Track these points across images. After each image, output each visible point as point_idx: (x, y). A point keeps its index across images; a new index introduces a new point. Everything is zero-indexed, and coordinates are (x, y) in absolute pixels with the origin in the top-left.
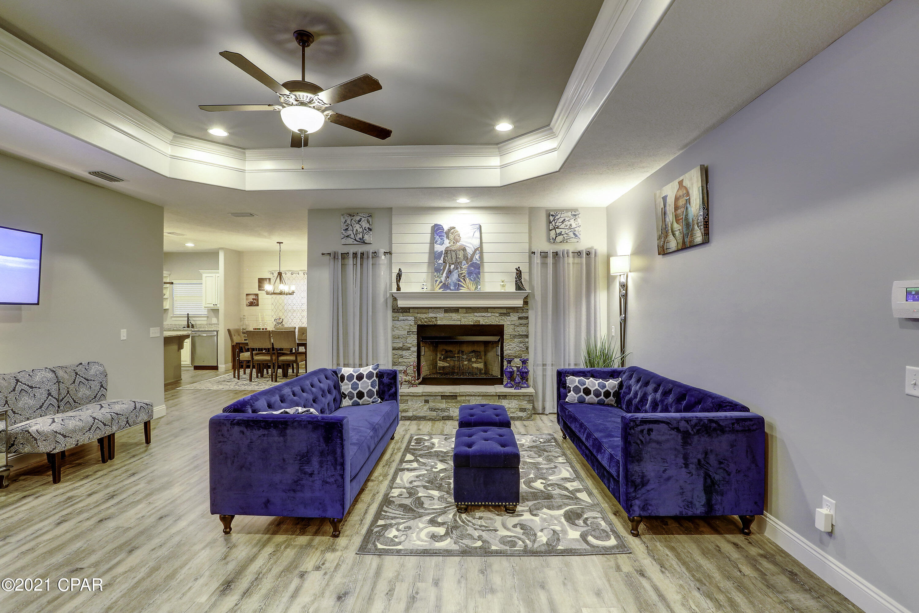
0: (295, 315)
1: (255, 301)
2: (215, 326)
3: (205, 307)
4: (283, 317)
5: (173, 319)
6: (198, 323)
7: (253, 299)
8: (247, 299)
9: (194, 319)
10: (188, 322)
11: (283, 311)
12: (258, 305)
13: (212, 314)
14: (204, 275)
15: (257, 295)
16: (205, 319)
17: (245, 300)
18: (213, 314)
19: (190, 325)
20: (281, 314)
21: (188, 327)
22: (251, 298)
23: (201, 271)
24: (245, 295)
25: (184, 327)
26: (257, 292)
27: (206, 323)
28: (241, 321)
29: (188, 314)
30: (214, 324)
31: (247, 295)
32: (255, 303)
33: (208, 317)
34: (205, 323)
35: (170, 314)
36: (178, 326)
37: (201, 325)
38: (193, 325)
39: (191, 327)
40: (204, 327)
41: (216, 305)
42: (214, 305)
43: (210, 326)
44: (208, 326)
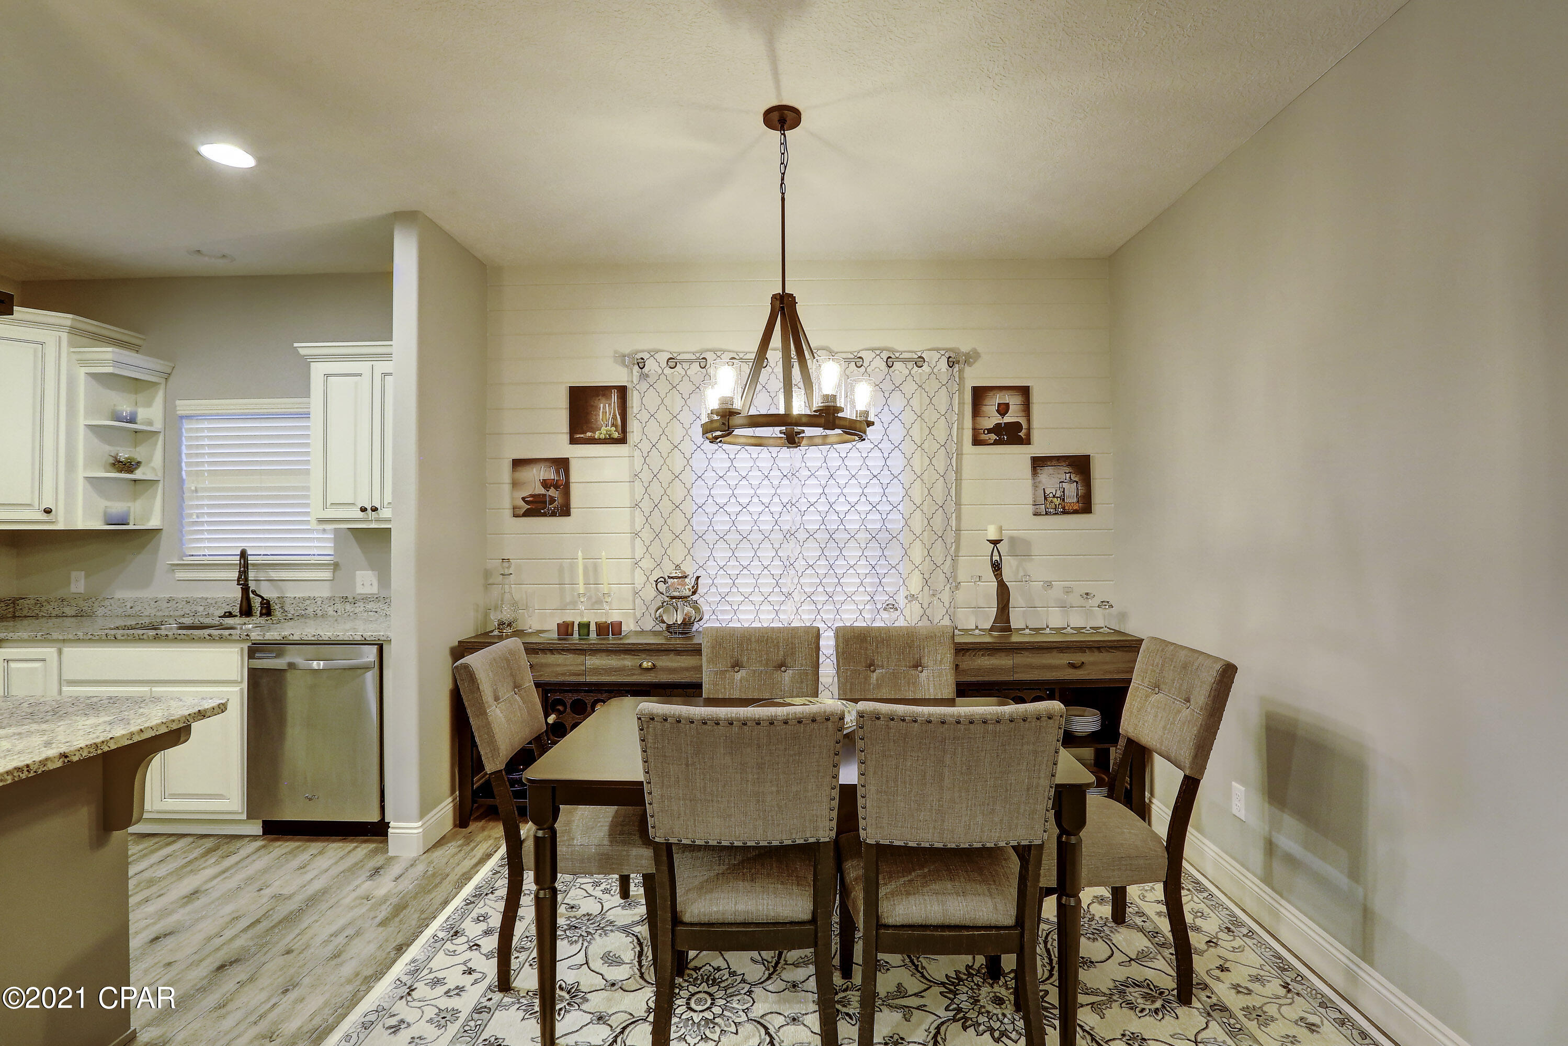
0: (745, 554)
1: (552, 492)
2: (370, 606)
3: (321, 521)
4: (690, 569)
5: (180, 575)
6: (292, 592)
7: (546, 484)
8: (515, 484)
9: (274, 575)
10: (246, 590)
11: (688, 537)
12: (565, 511)
13: (355, 550)
14: (318, 370)
15: (562, 464)
16: (327, 574)
17: (507, 488)
18: (358, 551)
19: (256, 603)
20: (678, 552)
21: (246, 611)
22: (534, 478)
23: (305, 348)
24: (507, 466)
25: (230, 615)
26: (561, 447)
28: (487, 586)
29: (243, 554)
30: (366, 599)
31: (518, 463)
32: (552, 500)
33: (336, 566)
34: (324, 592)
35: (166, 555)
36: (201, 609)
37: (308, 602)
38: (268, 602)
39: (261, 615)
40: (320, 613)
41: (374, 509)
42: (363, 510)
43: (348, 607)
44: (339, 606)
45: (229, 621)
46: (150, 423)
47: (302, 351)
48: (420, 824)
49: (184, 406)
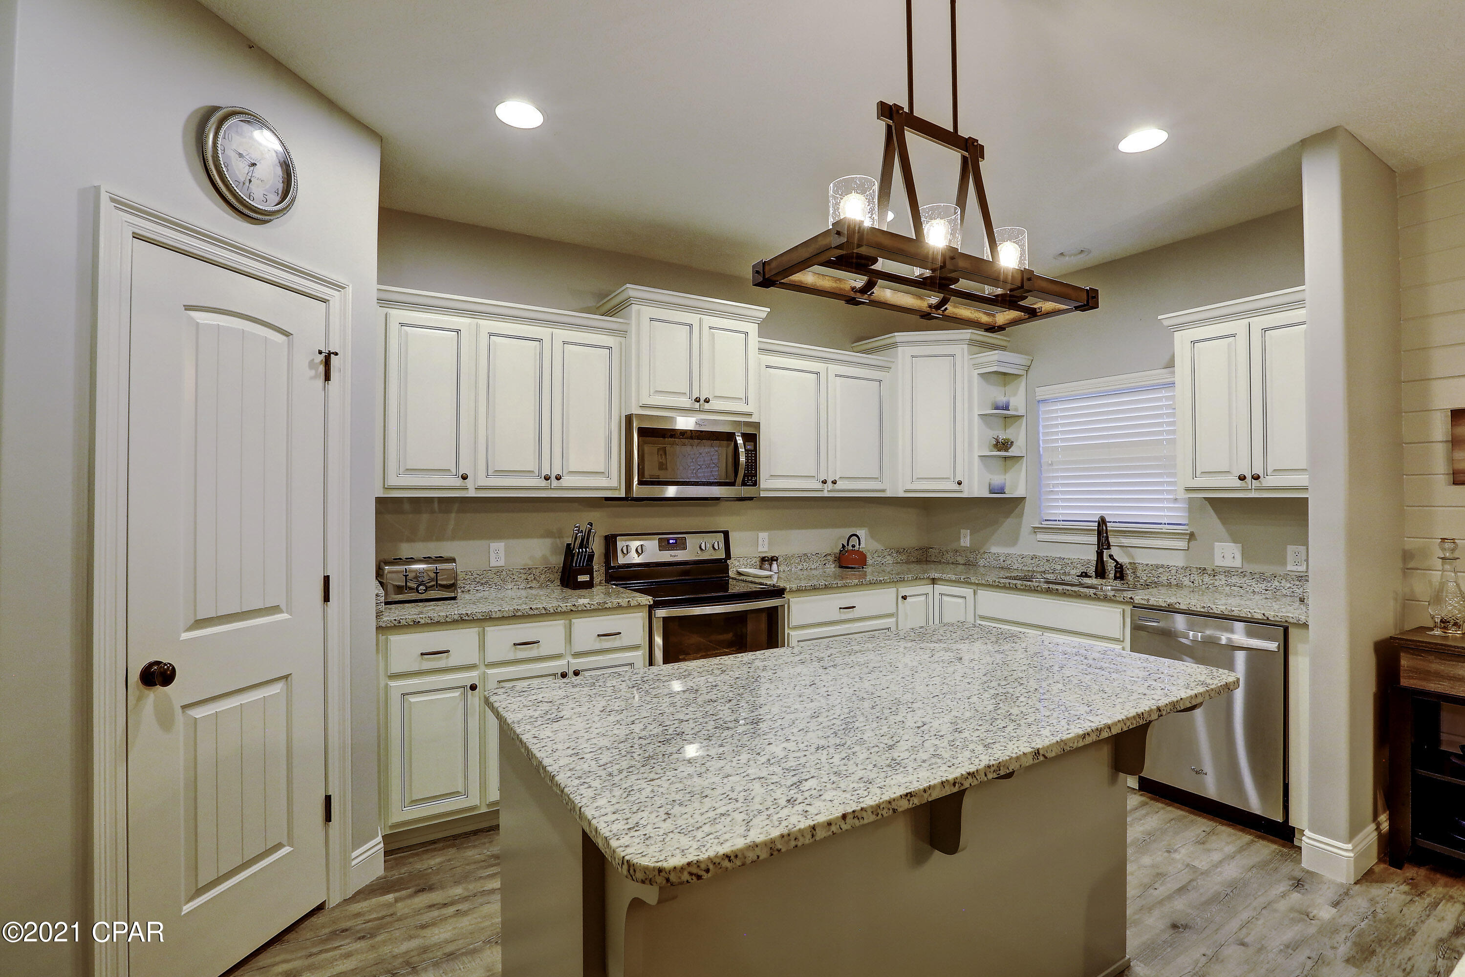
2: (1234, 580)
5: (1041, 536)
6: (1143, 558)
8: (1456, 442)
9: (1126, 541)
10: (1100, 554)
13: (1212, 519)
14: (1181, 340)
16: (1182, 544)
17: (1442, 446)
18: (1218, 521)
19: (1110, 565)
21: (1101, 572)
23: (1167, 318)
24: (1442, 418)
25: (1085, 575)
27: (1181, 564)
28: (1406, 570)
29: (1102, 521)
30: (1228, 572)
31: (1454, 414)
33: (1192, 536)
34: (1177, 560)
35: (1029, 520)
36: (1059, 567)
37: (1161, 570)
38: (1122, 566)
39: (1116, 578)
40: (1174, 582)
41: (1256, 477)
42: (1242, 478)
43: (1206, 579)
44: (1196, 577)
45: (1087, 581)
46: (1016, 410)
47: (1166, 323)
48: (1349, 846)
49: (1042, 392)
